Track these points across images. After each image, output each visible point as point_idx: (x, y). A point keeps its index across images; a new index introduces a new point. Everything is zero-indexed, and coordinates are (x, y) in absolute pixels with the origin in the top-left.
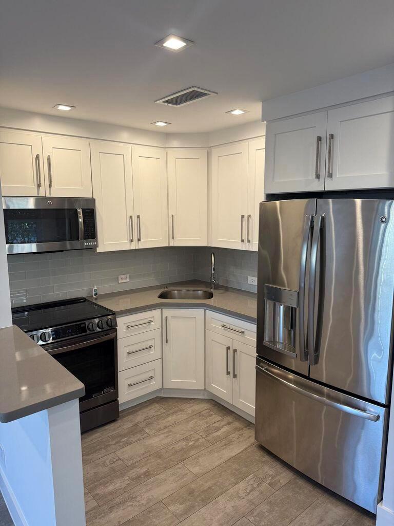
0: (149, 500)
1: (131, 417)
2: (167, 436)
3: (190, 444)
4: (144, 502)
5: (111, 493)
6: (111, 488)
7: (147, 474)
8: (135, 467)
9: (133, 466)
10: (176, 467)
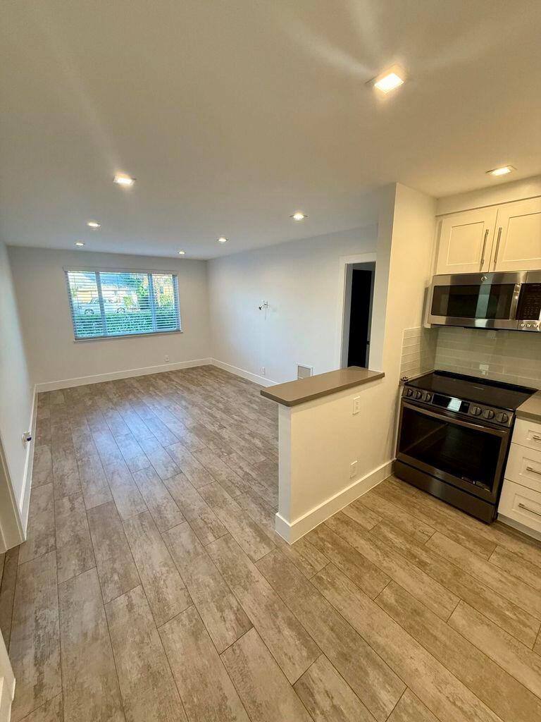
0: (390, 569)
1: (504, 537)
2: (500, 581)
3: (507, 613)
4: (385, 564)
5: (385, 537)
6: (391, 536)
7: (422, 564)
8: (426, 552)
9: (426, 550)
10: (450, 594)
